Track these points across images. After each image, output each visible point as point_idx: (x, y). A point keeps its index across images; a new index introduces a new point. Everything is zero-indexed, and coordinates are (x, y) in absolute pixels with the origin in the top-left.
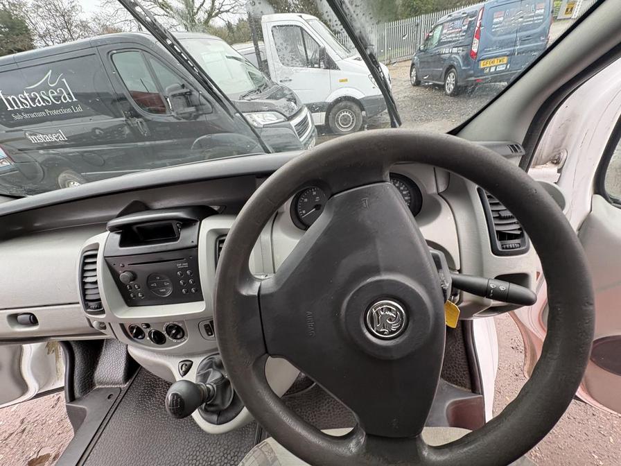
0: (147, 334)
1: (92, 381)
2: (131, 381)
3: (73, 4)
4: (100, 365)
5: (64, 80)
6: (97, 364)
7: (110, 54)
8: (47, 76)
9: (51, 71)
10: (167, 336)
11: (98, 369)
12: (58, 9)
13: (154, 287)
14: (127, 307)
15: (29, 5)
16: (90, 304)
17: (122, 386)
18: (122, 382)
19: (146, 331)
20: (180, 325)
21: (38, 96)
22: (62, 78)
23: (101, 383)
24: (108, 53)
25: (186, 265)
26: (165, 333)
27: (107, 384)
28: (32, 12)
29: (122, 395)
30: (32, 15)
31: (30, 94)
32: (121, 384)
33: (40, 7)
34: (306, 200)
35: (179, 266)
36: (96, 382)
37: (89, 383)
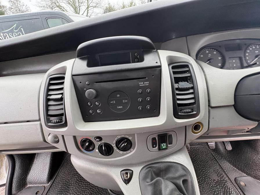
0: (97, 147)
1: (25, 182)
2: (52, 181)
3: (27, 9)
4: (31, 170)
5: (22, 29)
6: (30, 170)
7: (46, 19)
8: (14, 26)
9: (16, 24)
10: (115, 148)
11: (30, 173)
12: (21, 10)
13: (112, 104)
14: (84, 122)
15: (7, 7)
16: (52, 118)
17: (46, 185)
18: (46, 182)
19: (97, 144)
20: (130, 138)
21: (8, 35)
22: (21, 28)
23: (31, 183)
24: (46, 18)
25: (147, 83)
26: (114, 146)
27: (36, 183)
28: (8, 10)
29: (46, 191)
30: (8, 11)
31: (4, 34)
32: (45, 183)
33: (12, 9)
34: (202, 56)
35: (141, 84)
36: (28, 182)
37: (23, 183)
